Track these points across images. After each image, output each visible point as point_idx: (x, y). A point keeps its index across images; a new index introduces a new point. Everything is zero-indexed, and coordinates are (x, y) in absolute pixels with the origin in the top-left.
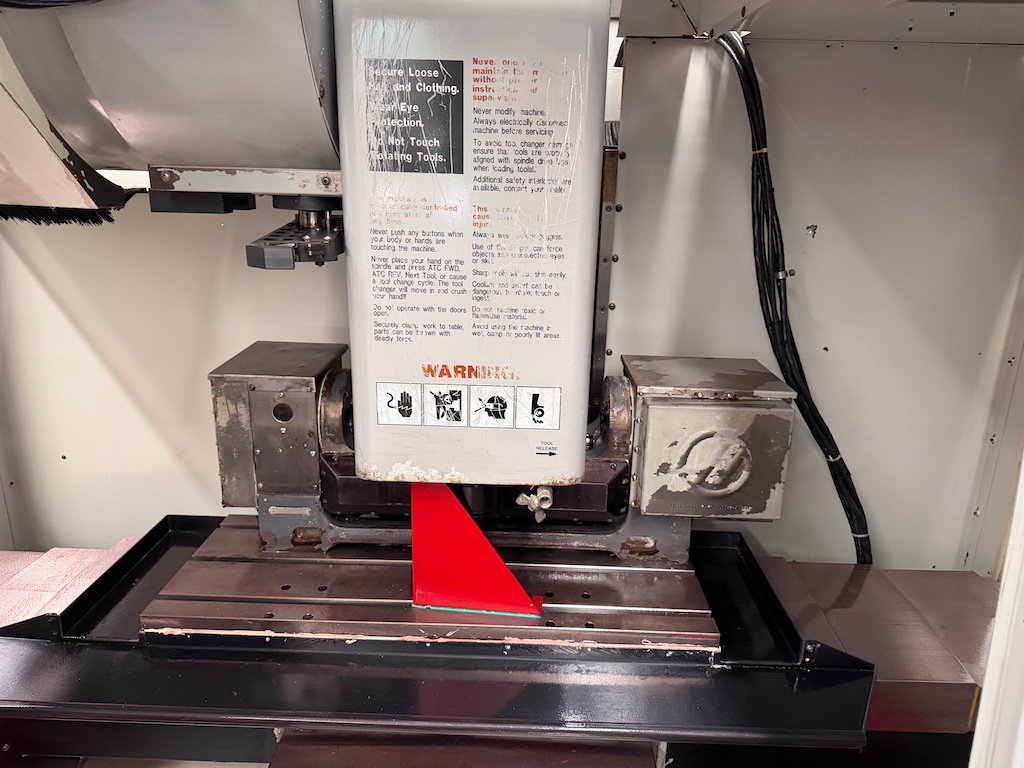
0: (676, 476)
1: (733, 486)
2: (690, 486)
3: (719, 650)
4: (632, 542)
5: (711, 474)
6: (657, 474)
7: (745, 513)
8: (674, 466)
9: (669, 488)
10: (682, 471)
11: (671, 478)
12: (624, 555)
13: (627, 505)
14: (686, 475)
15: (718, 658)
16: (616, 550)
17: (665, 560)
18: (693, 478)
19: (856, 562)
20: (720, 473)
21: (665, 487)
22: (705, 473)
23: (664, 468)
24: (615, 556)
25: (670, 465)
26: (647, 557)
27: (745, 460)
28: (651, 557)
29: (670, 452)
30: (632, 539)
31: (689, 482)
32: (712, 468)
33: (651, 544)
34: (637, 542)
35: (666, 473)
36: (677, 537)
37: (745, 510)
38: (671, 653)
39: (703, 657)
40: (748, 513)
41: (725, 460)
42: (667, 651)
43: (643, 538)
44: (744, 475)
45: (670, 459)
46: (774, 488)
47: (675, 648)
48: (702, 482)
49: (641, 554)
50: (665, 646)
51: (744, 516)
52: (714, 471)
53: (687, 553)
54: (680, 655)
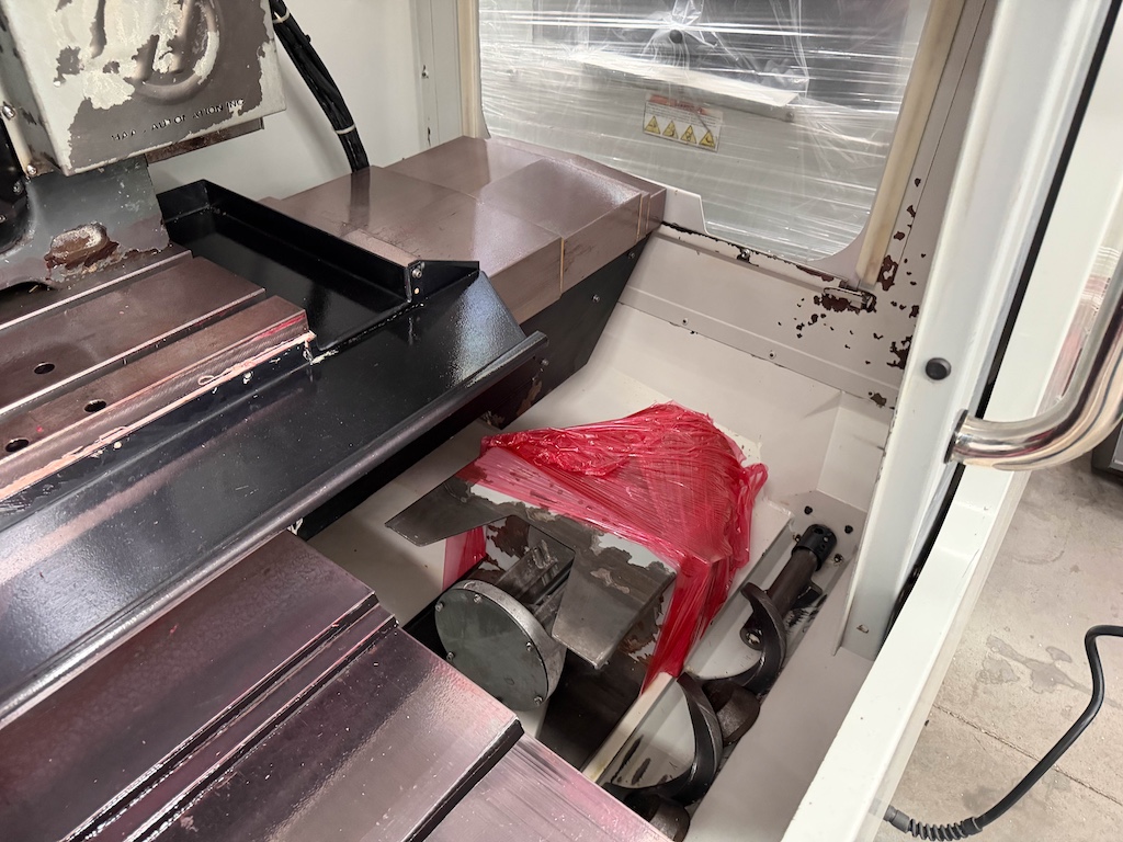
0: (99, 73)
1: (203, 67)
2: (131, 89)
3: (311, 335)
4: (60, 249)
5: (159, 52)
6: (60, 78)
7: (236, 114)
8: (86, 53)
9: (96, 105)
10: (105, 58)
11: (90, 80)
12: (59, 276)
13: (20, 174)
14: (115, 66)
15: (315, 348)
16: (40, 275)
17: (133, 254)
18: (133, 69)
19: (350, 171)
20: (174, 45)
21: (87, 103)
22: (147, 54)
23: (68, 63)
24: (43, 287)
25: (77, 51)
26: (103, 263)
27: (203, 10)
28: (109, 259)
29: (64, 21)
30: (58, 242)
31: (128, 80)
32: (155, 40)
33: (96, 238)
34: (69, 244)
35: (76, 72)
36: (135, 207)
37: (235, 108)
38: (248, 376)
39: (295, 355)
40: (240, 113)
41: (172, 15)
42: (242, 376)
43: (77, 233)
44: (212, 40)
45: (73, 39)
46: (263, 54)
47: (251, 366)
48: (149, 74)
49: (88, 264)
50: (235, 371)
51: (236, 120)
52: (162, 47)
53: (163, 229)
54: (261, 372)
